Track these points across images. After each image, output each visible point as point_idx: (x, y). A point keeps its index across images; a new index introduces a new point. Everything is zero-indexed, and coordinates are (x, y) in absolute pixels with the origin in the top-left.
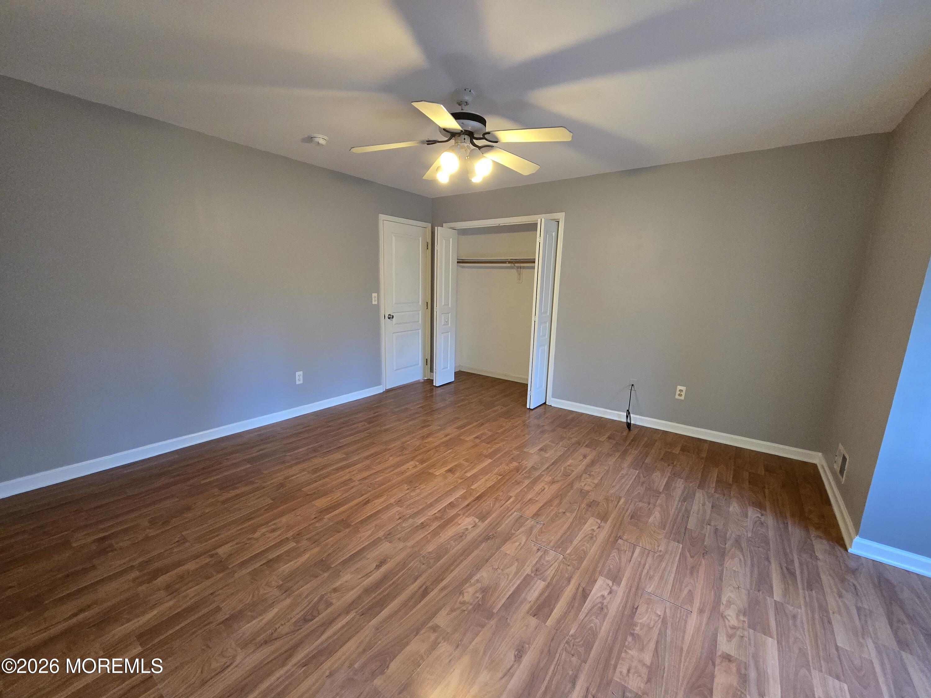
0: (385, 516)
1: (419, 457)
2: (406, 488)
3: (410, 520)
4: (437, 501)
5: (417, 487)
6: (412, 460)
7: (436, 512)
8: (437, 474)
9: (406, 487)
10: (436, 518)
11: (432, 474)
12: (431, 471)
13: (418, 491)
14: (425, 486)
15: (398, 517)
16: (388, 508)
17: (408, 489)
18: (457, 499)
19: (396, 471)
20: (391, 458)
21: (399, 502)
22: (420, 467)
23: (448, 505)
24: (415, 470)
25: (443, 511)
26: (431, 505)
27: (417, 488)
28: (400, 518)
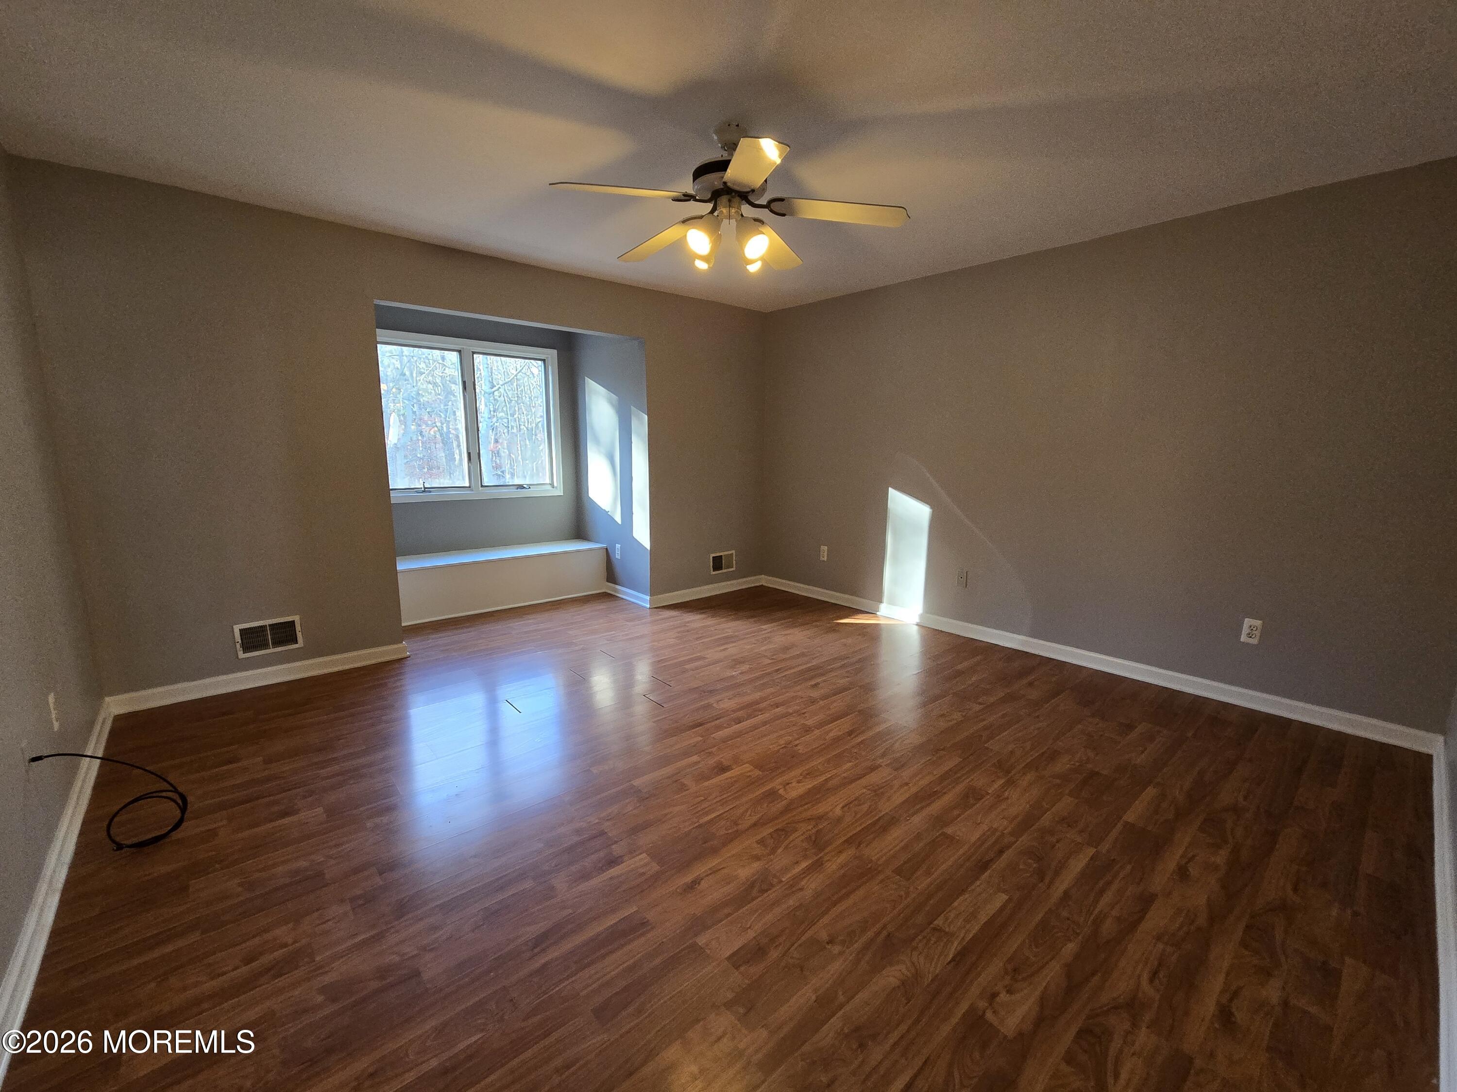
0: (821, 717)
1: (780, 805)
2: (799, 747)
3: (791, 711)
4: (755, 727)
5: (783, 748)
6: (792, 802)
7: (760, 716)
8: (747, 765)
9: (801, 749)
10: (760, 710)
11: (756, 767)
12: (757, 773)
13: (782, 742)
14: (771, 747)
15: (806, 715)
16: (821, 725)
17: (796, 746)
18: (729, 726)
19: (823, 778)
20: (838, 811)
21: (807, 730)
22: (776, 783)
23: (743, 721)
24: (785, 778)
25: (749, 717)
26: (765, 723)
27: (783, 746)
28: (803, 714)
